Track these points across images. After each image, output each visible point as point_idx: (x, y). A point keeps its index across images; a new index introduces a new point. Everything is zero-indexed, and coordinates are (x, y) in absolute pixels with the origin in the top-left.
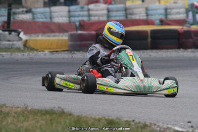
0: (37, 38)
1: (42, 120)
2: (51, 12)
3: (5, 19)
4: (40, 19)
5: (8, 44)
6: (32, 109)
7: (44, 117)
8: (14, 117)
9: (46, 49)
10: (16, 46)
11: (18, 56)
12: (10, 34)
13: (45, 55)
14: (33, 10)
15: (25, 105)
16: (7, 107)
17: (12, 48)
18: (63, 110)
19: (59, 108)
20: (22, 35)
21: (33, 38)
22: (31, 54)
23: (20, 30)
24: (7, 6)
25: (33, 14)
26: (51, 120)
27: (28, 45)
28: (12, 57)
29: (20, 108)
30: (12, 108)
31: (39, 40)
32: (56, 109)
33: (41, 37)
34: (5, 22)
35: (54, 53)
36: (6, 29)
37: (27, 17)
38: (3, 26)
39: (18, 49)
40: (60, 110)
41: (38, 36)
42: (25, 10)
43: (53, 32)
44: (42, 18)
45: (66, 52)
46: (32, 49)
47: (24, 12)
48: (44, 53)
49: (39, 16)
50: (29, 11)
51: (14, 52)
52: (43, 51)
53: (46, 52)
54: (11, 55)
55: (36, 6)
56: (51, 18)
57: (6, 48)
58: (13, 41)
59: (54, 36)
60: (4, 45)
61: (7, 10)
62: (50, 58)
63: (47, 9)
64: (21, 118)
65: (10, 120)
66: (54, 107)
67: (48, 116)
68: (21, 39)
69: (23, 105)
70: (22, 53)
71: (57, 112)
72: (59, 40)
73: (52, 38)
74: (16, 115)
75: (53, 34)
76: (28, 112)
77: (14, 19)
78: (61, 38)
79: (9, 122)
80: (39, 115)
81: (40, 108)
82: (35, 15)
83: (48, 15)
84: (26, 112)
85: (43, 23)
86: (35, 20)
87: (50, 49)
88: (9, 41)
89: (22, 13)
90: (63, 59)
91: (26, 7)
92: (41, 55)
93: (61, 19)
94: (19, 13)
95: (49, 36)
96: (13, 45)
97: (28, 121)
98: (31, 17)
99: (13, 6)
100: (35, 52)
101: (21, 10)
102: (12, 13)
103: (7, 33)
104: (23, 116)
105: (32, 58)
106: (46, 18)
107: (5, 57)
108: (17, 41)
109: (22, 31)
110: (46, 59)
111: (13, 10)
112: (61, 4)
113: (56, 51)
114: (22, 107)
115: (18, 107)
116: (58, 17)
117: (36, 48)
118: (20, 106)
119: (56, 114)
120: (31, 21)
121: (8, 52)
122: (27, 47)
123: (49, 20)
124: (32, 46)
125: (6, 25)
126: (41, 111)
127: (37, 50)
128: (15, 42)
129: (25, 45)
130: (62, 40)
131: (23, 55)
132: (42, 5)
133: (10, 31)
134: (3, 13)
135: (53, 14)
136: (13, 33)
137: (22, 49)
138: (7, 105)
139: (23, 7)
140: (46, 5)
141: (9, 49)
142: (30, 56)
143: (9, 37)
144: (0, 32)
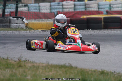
2: (39, 6)
4: (33, 10)
5: (16, 25)
9: (39, 29)
10: (21, 27)
11: (24, 33)
12: (17, 19)
13: (40, 32)
14: (29, 5)
17: (18, 28)
20: (24, 20)
22: (31, 31)
24: (15, 2)
25: (29, 7)
27: (28, 26)
31: (35, 23)
35: (45, 31)
36: (15, 16)
39: (22, 29)
46: (31, 29)
50: (26, 6)
51: (20, 30)
52: (38, 30)
53: (40, 30)
54: (19, 32)
55: (30, 2)
57: (15, 28)
58: (20, 24)
62: (43, 34)
63: (37, 5)
68: (24, 23)
72: (47, 23)
85: (35, 13)
86: (30, 11)
87: (42, 29)
88: (17, 24)
89: (22, 6)
91: (24, 3)
93: (46, 10)
94: (20, 7)
96: (19, 26)
98: (28, 9)
103: (16, 19)
105: (32, 34)
108: (22, 24)
113: (46, 30)
117: (33, 28)
122: (28, 28)
123: (38, 11)
124: (31, 27)
127: (34, 29)
128: (20, 25)
129: (26, 26)
131: (27, 32)
132: (34, 2)
133: (18, 18)
136: (19, 19)
137: (25, 28)
139: (22, 3)
143: (17, 21)
144: (11, 18)
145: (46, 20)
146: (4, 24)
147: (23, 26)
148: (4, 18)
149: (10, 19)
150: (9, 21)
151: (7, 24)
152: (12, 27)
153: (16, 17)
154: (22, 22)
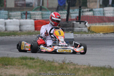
0: (96, 26)
1: (99, 73)
2: (104, 11)
3: (78, 15)
4: (98, 15)
5: (79, 29)
6: (92, 66)
7: (100, 71)
8: (83, 71)
9: (101, 32)
10: (84, 31)
11: (85, 36)
12: (80, 23)
13: (101, 35)
14: (94, 9)
15: (89, 64)
16: (78, 65)
17: (81, 31)
18: (110, 67)
19: (108, 66)
20: (87, 24)
21: (93, 26)
22: (92, 35)
23: (86, 21)
24: (78, 7)
25: (94, 12)
26: (104, 73)
27: (90, 30)
28: (81, 37)
29: (86, 66)
30: (81, 66)
31: (97, 27)
32: (107, 66)
33: (98, 25)
34: (77, 17)
35: (106, 34)
37: (90, 14)
38: (76, 19)
39: (85, 32)
40: (109, 67)
41: (96, 25)
42: (89, 9)
43: (105, 22)
44: (99, 14)
45: (113, 34)
46: (93, 32)
47: (88, 11)
48: (100, 34)
49: (97, 13)
50: (91, 10)
51: (83, 34)
52: (99, 33)
53: (101, 33)
54: (81, 35)
55: (95, 7)
56: (104, 14)
57: (78, 32)
58: (82, 27)
59: (106, 24)
60: (77, 30)
61: (78, 10)
62: (103, 37)
63: (102, 9)
64: (87, 72)
65: (80, 73)
66: (106, 65)
67: (102, 70)
68: (86, 26)
69: (88, 64)
70: (87, 34)
71: (107, 68)
73: (104, 26)
74: (84, 70)
75: (105, 23)
76: (91, 68)
77: (82, 15)
78: (109, 25)
79: (80, 74)
80: (97, 70)
81: (97, 66)
82: (94, 13)
83: (102, 12)
84: (89, 68)
85: (99, 17)
86: (95, 15)
87: (103, 32)
88: (80, 27)
89: (87, 11)
90: (111, 37)
91: (89, 8)
92: (98, 35)
93: (109, 14)
94: (85, 12)
95: (103, 24)
96: (82, 29)
97: (90, 74)
98: (92, 14)
99: (82, 7)
100: (95, 34)
101: (86, 10)
102: (81, 12)
103: (78, 23)
104: (88, 71)
105: (92, 37)
106: (101, 14)
107: (77, 37)
108: (84, 27)
109: (87, 21)
110: (101, 37)
111: (82, 10)
112: (110, 6)
113: (107, 33)
114: (87, 65)
115: (85, 66)
116: (107, 13)
117: (95, 31)
118: (86, 65)
119: (107, 69)
120: (92, 16)
121: (79, 34)
122: (90, 31)
124: (93, 31)
125: (78, 19)
126: (98, 67)
127: (95, 33)
128: (83, 28)
129: (89, 30)
130: (110, 26)
131: (88, 35)
132: (99, 7)
133: (80, 22)
134: (76, 11)
135: (105, 12)
136: (82, 23)
137: (87, 32)
138: (79, 64)
139: (88, 8)
140: (101, 6)
141: (80, 32)
142: (92, 36)
143: (79, 25)
144: (75, 22)
145: (110, 23)
146: (68, 28)
147: (86, 29)
148: (68, 22)
149: (73, 24)
150: (72, 25)
151: (71, 28)
152: (75, 31)
153: (79, 21)
154: (84, 26)
